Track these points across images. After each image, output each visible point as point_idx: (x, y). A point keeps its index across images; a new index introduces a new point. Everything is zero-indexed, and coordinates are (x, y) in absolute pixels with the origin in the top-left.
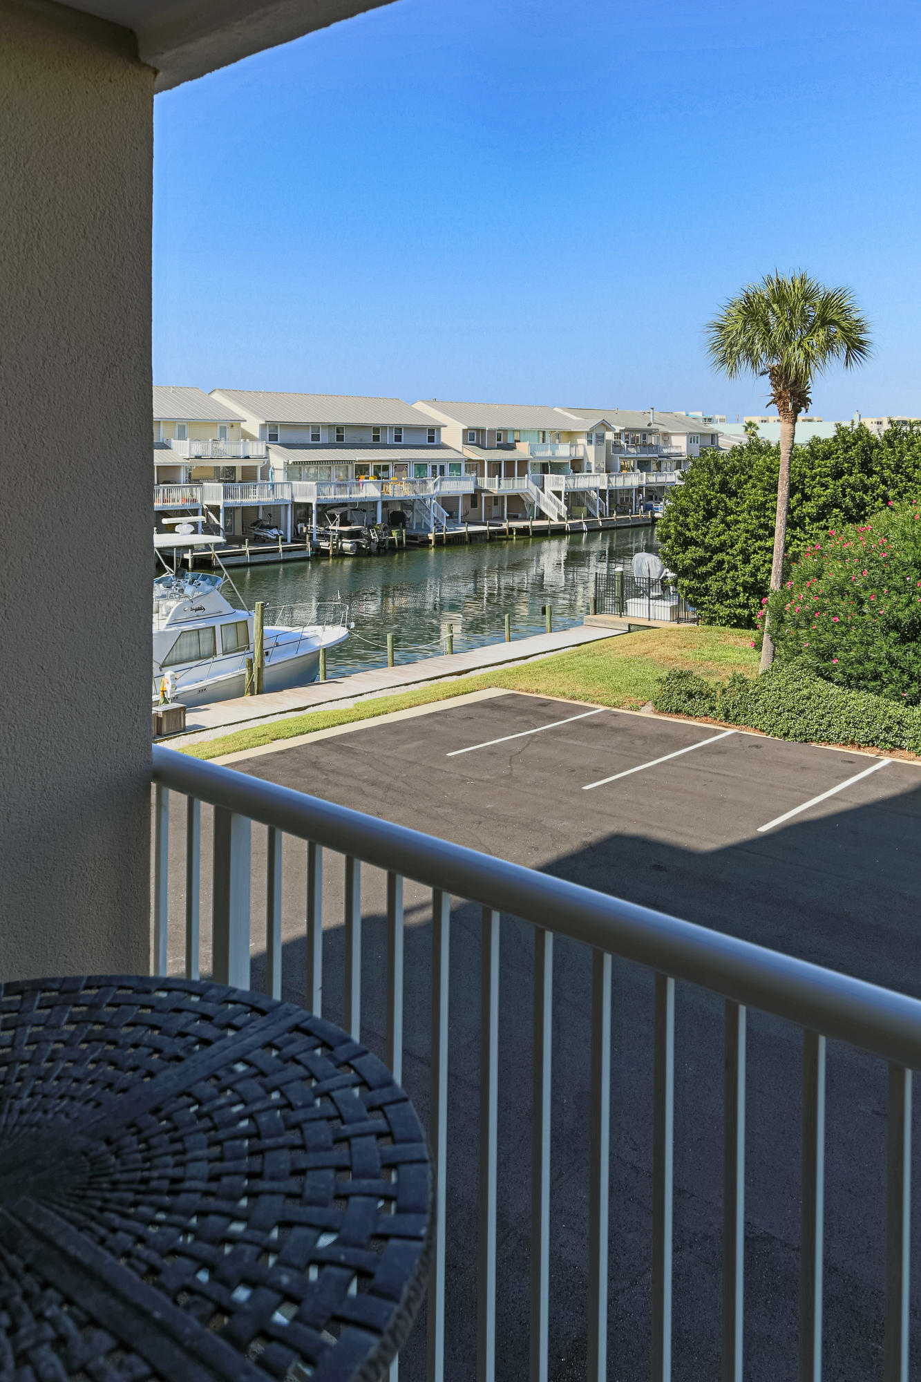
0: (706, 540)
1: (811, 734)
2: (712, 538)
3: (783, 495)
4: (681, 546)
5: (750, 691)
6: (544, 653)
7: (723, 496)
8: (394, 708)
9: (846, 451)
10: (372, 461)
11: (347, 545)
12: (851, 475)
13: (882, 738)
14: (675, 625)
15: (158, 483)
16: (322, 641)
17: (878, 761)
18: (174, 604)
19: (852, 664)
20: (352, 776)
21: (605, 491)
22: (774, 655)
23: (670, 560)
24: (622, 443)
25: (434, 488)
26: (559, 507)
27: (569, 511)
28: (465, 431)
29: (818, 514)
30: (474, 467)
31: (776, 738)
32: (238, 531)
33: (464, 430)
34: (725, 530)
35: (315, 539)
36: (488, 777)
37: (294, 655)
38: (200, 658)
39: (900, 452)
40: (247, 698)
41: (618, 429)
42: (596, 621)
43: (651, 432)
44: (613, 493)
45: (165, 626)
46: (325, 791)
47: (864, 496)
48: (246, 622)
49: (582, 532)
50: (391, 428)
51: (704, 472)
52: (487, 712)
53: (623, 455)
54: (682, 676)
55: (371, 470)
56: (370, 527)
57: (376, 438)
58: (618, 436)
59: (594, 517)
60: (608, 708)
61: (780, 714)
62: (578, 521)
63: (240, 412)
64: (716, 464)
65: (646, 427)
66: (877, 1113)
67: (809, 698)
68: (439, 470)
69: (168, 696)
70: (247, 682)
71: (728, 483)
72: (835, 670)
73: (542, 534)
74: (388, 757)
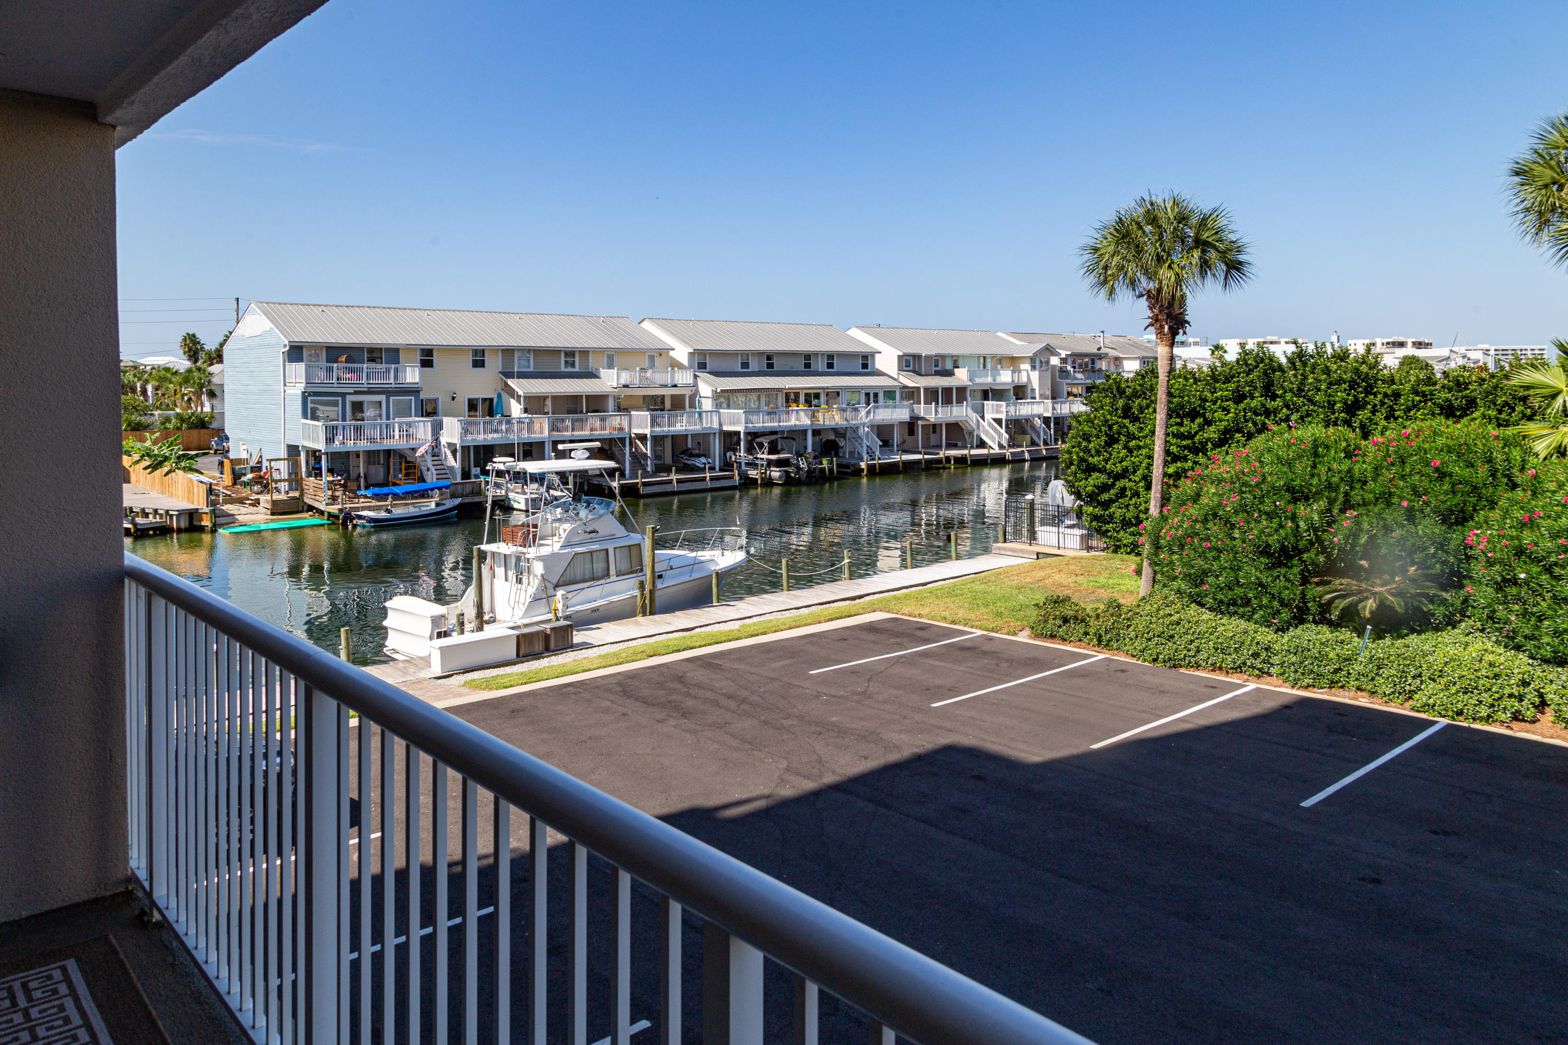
0: (1108, 467)
1: (1180, 660)
2: (1114, 465)
3: (1161, 419)
4: (1084, 472)
5: (1123, 617)
6: (945, 580)
7: (1126, 421)
8: (773, 629)
9: (1248, 374)
10: (803, 389)
11: (776, 473)
12: (1253, 398)
13: (1249, 664)
14: (1084, 553)
15: (587, 412)
16: (717, 564)
17: (1243, 686)
18: (568, 526)
19: (1222, 589)
20: (711, 690)
21: (1049, 418)
22: (1154, 581)
23: (1073, 486)
24: (1069, 368)
25: (865, 417)
26: (1000, 435)
27: (1011, 439)
28: (900, 358)
29: (1220, 439)
30: (910, 394)
31: (1146, 664)
32: (668, 460)
33: (899, 356)
34: (1127, 456)
35: (743, 467)
36: (842, 693)
37: (686, 578)
38: (593, 579)
39: (1302, 375)
40: (640, 618)
41: (1063, 354)
42: (1004, 549)
43: (1101, 357)
44: (1059, 421)
45: (559, 548)
46: (682, 703)
47: (1267, 421)
48: (639, 545)
49: (1024, 461)
50: (823, 355)
51: (1107, 396)
52: (863, 635)
53: (1069, 381)
54: (1057, 601)
55: (802, 398)
56: (799, 455)
57: (808, 366)
58: (1064, 361)
59: (1038, 445)
60: (985, 633)
61: (1150, 640)
62: (1019, 450)
63: (669, 340)
64: (1118, 388)
65: (1095, 351)
66: (1101, 990)
67: (1178, 624)
68: (871, 397)
69: (560, 614)
70: (639, 602)
71: (1131, 408)
72: (1206, 596)
73: (981, 463)
74: (752, 673)
